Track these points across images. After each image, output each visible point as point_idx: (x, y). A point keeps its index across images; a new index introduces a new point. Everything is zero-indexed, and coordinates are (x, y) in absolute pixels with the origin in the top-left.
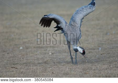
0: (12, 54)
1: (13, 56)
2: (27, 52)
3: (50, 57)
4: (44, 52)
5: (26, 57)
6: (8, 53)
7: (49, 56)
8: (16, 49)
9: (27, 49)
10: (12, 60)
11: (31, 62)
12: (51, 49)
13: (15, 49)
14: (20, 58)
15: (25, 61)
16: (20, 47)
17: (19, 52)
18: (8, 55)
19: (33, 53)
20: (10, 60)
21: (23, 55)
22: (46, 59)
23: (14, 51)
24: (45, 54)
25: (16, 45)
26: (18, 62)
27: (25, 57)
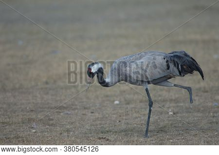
0: (99, 113)
1: (102, 116)
2: (127, 110)
3: (170, 120)
4: (159, 109)
5: (126, 119)
6: (92, 111)
7: (169, 117)
8: (107, 104)
9: (128, 104)
10: (100, 124)
11: (134, 128)
12: (173, 104)
13: (105, 104)
14: (115, 121)
15: (123, 127)
16: (114, 101)
17: (113, 110)
18: (93, 114)
19: (138, 112)
20: (97, 125)
21: (120, 116)
22: (162, 123)
23: (103, 108)
24: (161, 113)
25: (107, 96)
26: (111, 128)
27: (123, 119)
